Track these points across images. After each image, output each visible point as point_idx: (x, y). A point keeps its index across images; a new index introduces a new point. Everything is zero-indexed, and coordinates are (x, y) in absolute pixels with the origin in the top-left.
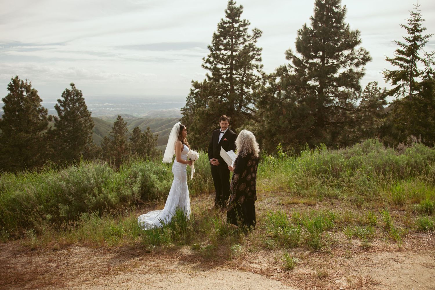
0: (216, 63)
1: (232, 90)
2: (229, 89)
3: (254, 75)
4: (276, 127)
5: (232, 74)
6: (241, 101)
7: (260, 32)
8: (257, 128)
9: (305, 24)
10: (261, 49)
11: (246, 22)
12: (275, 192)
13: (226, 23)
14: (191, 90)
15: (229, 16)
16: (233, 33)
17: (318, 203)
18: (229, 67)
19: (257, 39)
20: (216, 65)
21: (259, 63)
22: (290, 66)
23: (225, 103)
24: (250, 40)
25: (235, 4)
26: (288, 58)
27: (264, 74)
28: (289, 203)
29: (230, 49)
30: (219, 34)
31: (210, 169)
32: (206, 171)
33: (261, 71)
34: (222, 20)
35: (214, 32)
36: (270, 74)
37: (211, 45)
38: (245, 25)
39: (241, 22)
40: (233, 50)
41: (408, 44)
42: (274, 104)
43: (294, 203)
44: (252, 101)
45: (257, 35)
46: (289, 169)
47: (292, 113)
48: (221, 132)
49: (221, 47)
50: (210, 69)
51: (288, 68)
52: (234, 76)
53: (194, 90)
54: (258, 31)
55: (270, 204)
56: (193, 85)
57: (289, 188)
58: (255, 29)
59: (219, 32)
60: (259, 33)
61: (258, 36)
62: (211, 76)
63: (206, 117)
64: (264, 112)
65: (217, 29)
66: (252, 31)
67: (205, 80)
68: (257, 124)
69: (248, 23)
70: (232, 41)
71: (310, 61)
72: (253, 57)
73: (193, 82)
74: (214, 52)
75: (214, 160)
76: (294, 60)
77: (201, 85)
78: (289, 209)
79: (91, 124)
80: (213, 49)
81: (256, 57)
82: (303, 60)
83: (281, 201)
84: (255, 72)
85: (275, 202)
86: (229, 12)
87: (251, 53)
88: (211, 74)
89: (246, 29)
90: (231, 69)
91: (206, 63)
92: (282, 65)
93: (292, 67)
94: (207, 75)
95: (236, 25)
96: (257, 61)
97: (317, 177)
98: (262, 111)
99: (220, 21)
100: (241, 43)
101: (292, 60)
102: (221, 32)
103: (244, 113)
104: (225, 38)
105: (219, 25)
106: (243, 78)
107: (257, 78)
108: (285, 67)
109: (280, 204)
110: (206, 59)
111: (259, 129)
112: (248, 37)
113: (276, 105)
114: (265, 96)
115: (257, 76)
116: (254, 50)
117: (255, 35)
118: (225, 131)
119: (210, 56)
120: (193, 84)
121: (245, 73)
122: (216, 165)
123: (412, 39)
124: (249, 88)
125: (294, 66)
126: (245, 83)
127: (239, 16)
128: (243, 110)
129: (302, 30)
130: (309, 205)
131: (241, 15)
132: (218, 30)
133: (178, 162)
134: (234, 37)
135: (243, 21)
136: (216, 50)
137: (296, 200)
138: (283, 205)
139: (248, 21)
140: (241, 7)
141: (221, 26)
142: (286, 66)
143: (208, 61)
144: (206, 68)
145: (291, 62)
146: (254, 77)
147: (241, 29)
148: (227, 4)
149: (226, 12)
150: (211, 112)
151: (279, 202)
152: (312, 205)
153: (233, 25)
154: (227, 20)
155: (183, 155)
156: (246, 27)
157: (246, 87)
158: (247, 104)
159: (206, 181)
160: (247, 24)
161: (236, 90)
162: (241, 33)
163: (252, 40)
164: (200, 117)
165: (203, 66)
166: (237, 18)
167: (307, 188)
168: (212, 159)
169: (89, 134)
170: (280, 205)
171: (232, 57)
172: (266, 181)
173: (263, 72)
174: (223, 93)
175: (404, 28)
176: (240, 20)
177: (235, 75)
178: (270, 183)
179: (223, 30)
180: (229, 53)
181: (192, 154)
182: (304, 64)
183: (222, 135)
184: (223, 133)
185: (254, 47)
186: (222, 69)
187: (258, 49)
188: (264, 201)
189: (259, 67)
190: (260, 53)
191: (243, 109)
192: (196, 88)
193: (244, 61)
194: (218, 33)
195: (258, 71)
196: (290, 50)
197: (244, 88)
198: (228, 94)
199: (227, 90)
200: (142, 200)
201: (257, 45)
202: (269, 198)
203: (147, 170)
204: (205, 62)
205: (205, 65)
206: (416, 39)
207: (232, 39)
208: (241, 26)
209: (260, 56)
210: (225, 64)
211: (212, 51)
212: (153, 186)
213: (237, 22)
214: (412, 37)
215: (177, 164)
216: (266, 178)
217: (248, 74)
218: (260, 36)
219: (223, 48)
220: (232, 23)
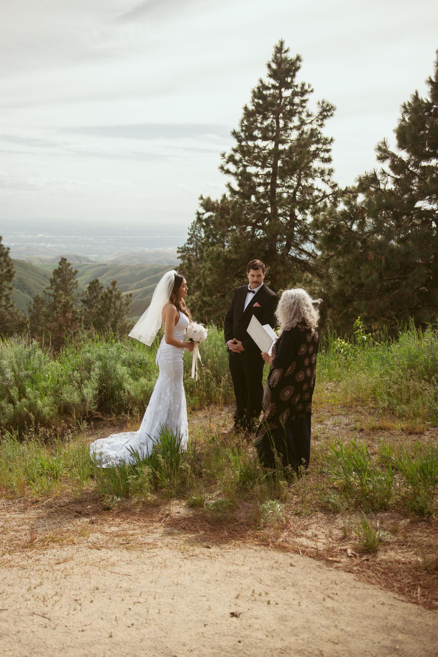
0: (245, 163)
1: (274, 215)
2: (269, 214)
3: (315, 187)
4: (353, 286)
5: (274, 185)
6: (291, 237)
7: (332, 107)
8: (317, 288)
9: (417, 93)
10: (332, 140)
11: (306, 87)
12: (348, 407)
13: (267, 88)
14: (198, 213)
15: (274, 75)
16: (281, 108)
17: (428, 430)
18: (269, 172)
19: (326, 122)
20: (245, 166)
21: (326, 166)
22: (384, 173)
23: (260, 240)
24: (311, 123)
25: (286, 52)
26: (381, 159)
27: (336, 185)
28: (373, 428)
29: (273, 139)
30: (254, 108)
31: (226, 360)
32: (219, 364)
33: (329, 180)
34: (261, 81)
35: (244, 106)
36: (346, 188)
37: (238, 129)
38: (303, 93)
39: (297, 86)
40: (278, 140)
42: (352, 243)
43: (382, 429)
44: (311, 237)
45: (325, 114)
46: (376, 365)
47: (386, 259)
48: (250, 291)
49: (256, 133)
50: (235, 174)
51: (379, 177)
52: (278, 190)
53: (203, 214)
54: (328, 105)
55: (337, 428)
56: (202, 205)
57: (375, 399)
58: (323, 102)
59: (254, 105)
60: (329, 110)
61: (327, 115)
62: (237, 188)
63: (223, 264)
64: (332, 256)
65: (250, 99)
66: (317, 105)
67: (225, 196)
68: (316, 280)
69: (309, 90)
70: (278, 123)
71: (424, 164)
72: (315, 155)
73: (201, 198)
74: (244, 143)
75: (235, 343)
76: (393, 162)
77: (216, 205)
78: (373, 440)
79: (9, 271)
80: (241, 136)
81: (322, 155)
82: (409, 162)
83: (358, 423)
84: (317, 183)
85: (347, 425)
86: (274, 66)
87: (313, 148)
88: (235, 184)
89: (304, 101)
90: (273, 176)
91: (227, 162)
92: (369, 171)
93: (389, 175)
94: (229, 186)
95: (287, 93)
96: (323, 161)
97: (429, 381)
98: (328, 255)
99: (257, 84)
100: (295, 127)
101: (388, 162)
102: (257, 105)
103: (294, 259)
104: (265, 118)
105: (254, 92)
106: (294, 194)
107: (321, 195)
108: (375, 175)
109: (355, 429)
110: (227, 156)
111: (321, 292)
112: (309, 115)
113: (355, 243)
114: (335, 226)
115: (323, 190)
116: (318, 142)
117: (321, 114)
118: (256, 290)
119: (235, 151)
120: (201, 201)
121: (299, 184)
122: (238, 352)
124: (306, 214)
125: (392, 174)
126: (298, 203)
127: (293, 76)
128: (293, 254)
130: (410, 434)
131: (298, 74)
132: (253, 101)
133: (168, 343)
134: (281, 115)
135: (300, 86)
136: (247, 138)
137: (387, 423)
138: (362, 430)
140: (298, 59)
141: (258, 94)
142: (377, 173)
143: (231, 159)
144: (228, 172)
145: (386, 165)
146: (316, 193)
147: (297, 100)
148: (272, 51)
149: (269, 66)
150: (234, 256)
151: (354, 426)
152: (417, 434)
153: (281, 92)
154: (270, 82)
155: (178, 332)
156: (305, 97)
157: (301, 210)
158: (302, 242)
159: (219, 381)
160: (306, 91)
161: (280, 215)
162: (295, 107)
163: (315, 121)
164: (213, 264)
165: (222, 168)
166: (289, 80)
167: (408, 402)
168: (230, 341)
169: (7, 289)
170: (356, 432)
171: (276, 153)
172: (331, 385)
173: (333, 182)
174: (257, 222)
176: (295, 84)
177: (280, 187)
178: (339, 390)
179: (261, 102)
180: (270, 145)
181: (194, 329)
182: (411, 169)
183: (250, 297)
184: (254, 292)
185: (319, 135)
186: (257, 175)
187: (326, 139)
188: (325, 422)
189: (327, 172)
190: (328, 147)
191: (293, 252)
192: (208, 210)
193: (298, 162)
194: (251, 107)
195: (323, 180)
196: (384, 143)
197: (297, 212)
198: (267, 223)
199: (265, 216)
200: (99, 413)
201: (325, 132)
202: (336, 417)
203: (111, 358)
204: (225, 160)
205: (226, 168)
207: (278, 119)
208: (295, 94)
209: (330, 153)
210: (263, 167)
211: (240, 141)
212: (120, 387)
213: (288, 86)
215: (166, 348)
216: (331, 380)
217: (304, 187)
218: (331, 115)
219: (260, 136)
220: (279, 88)
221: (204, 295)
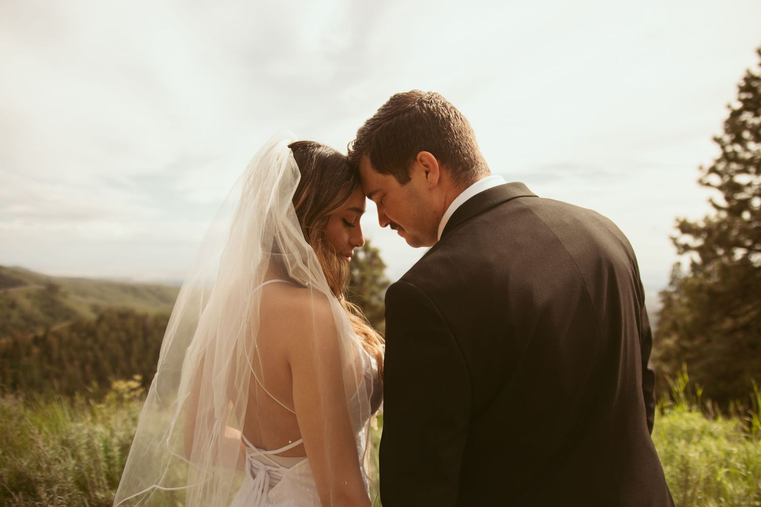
0: (733, 173)
13: (758, 80)
14: (673, 238)
20: (731, 177)
30: (741, 105)
34: (748, 72)
35: (727, 104)
37: (720, 132)
49: (745, 134)
50: (720, 188)
53: (680, 238)
56: (677, 227)
59: (741, 102)
63: (707, 298)
65: (735, 96)
67: (708, 215)
73: (677, 220)
74: (729, 149)
77: (695, 227)
80: (725, 141)
88: (720, 198)
91: (708, 175)
94: (711, 201)
99: (743, 76)
102: (745, 101)
104: (757, 115)
105: (740, 85)
110: (707, 167)
119: (719, 161)
120: (677, 224)
132: (739, 97)
136: (733, 142)
141: (746, 87)
143: (713, 170)
144: (708, 185)
150: (721, 289)
164: (692, 299)
165: (701, 182)
179: (750, 96)
186: (749, 185)
192: (685, 233)
194: (738, 106)
204: (705, 172)
205: (706, 181)
211: (723, 147)
219: (752, 138)
221: (681, 338)
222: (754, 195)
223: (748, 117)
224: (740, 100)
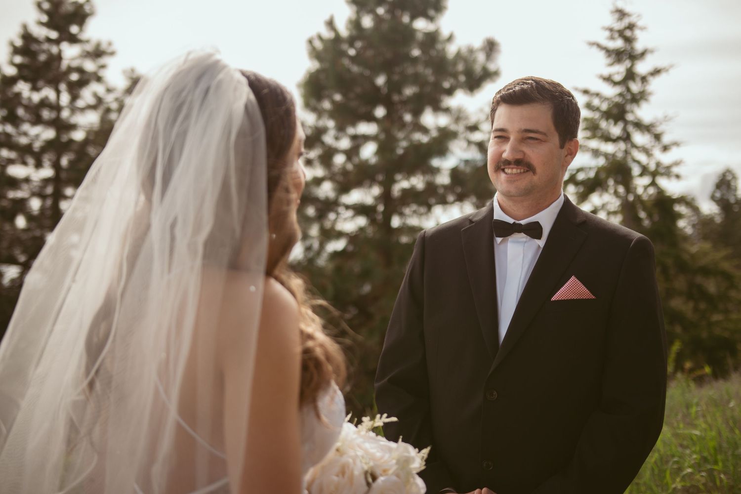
5: (58, 198)
9: (331, 19)
13: (36, 40)
16: (62, 75)
18: (48, 176)
29: (50, 124)
34: (25, 27)
38: (99, 54)
39: (88, 41)
40: (61, 126)
41: (610, 91)
49: (20, 112)
58: (131, 71)
59: (14, 67)
69: (110, 50)
71: (352, 131)
89: (103, 67)
90: (56, 183)
95: (70, 53)
100: (88, 107)
102: (19, 67)
104: (35, 88)
105: (12, 44)
112: (109, 91)
123: (618, 78)
127: (81, 25)
129: (320, 38)
131: (88, 23)
132: (13, 61)
134: (64, 86)
135: (93, 42)
139: (110, 44)
147: (89, 66)
153: (60, 52)
160: (104, 52)
166: (74, 29)
171: (58, 146)
175: (595, 49)
176: (84, 36)
179: (26, 60)
180: (47, 133)
186: (27, 180)
194: (11, 71)
206: (630, 75)
207: (58, 92)
208: (85, 55)
210: (39, 165)
213: (73, 40)
214: (618, 73)
219: (28, 117)
220: (57, 42)
222: (34, 194)
223: (23, 88)
224: (12, 63)
